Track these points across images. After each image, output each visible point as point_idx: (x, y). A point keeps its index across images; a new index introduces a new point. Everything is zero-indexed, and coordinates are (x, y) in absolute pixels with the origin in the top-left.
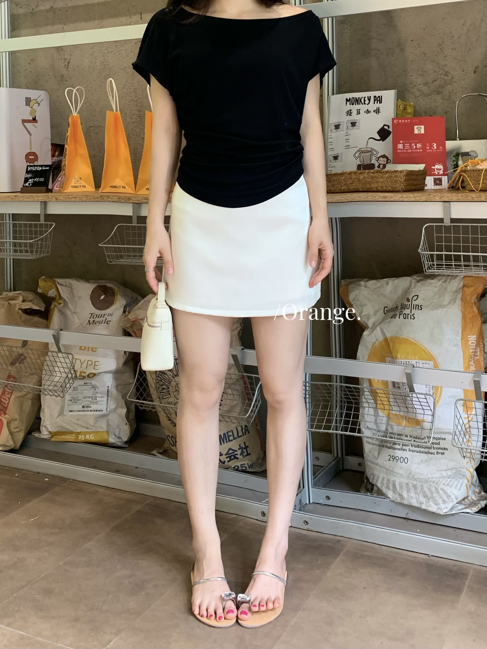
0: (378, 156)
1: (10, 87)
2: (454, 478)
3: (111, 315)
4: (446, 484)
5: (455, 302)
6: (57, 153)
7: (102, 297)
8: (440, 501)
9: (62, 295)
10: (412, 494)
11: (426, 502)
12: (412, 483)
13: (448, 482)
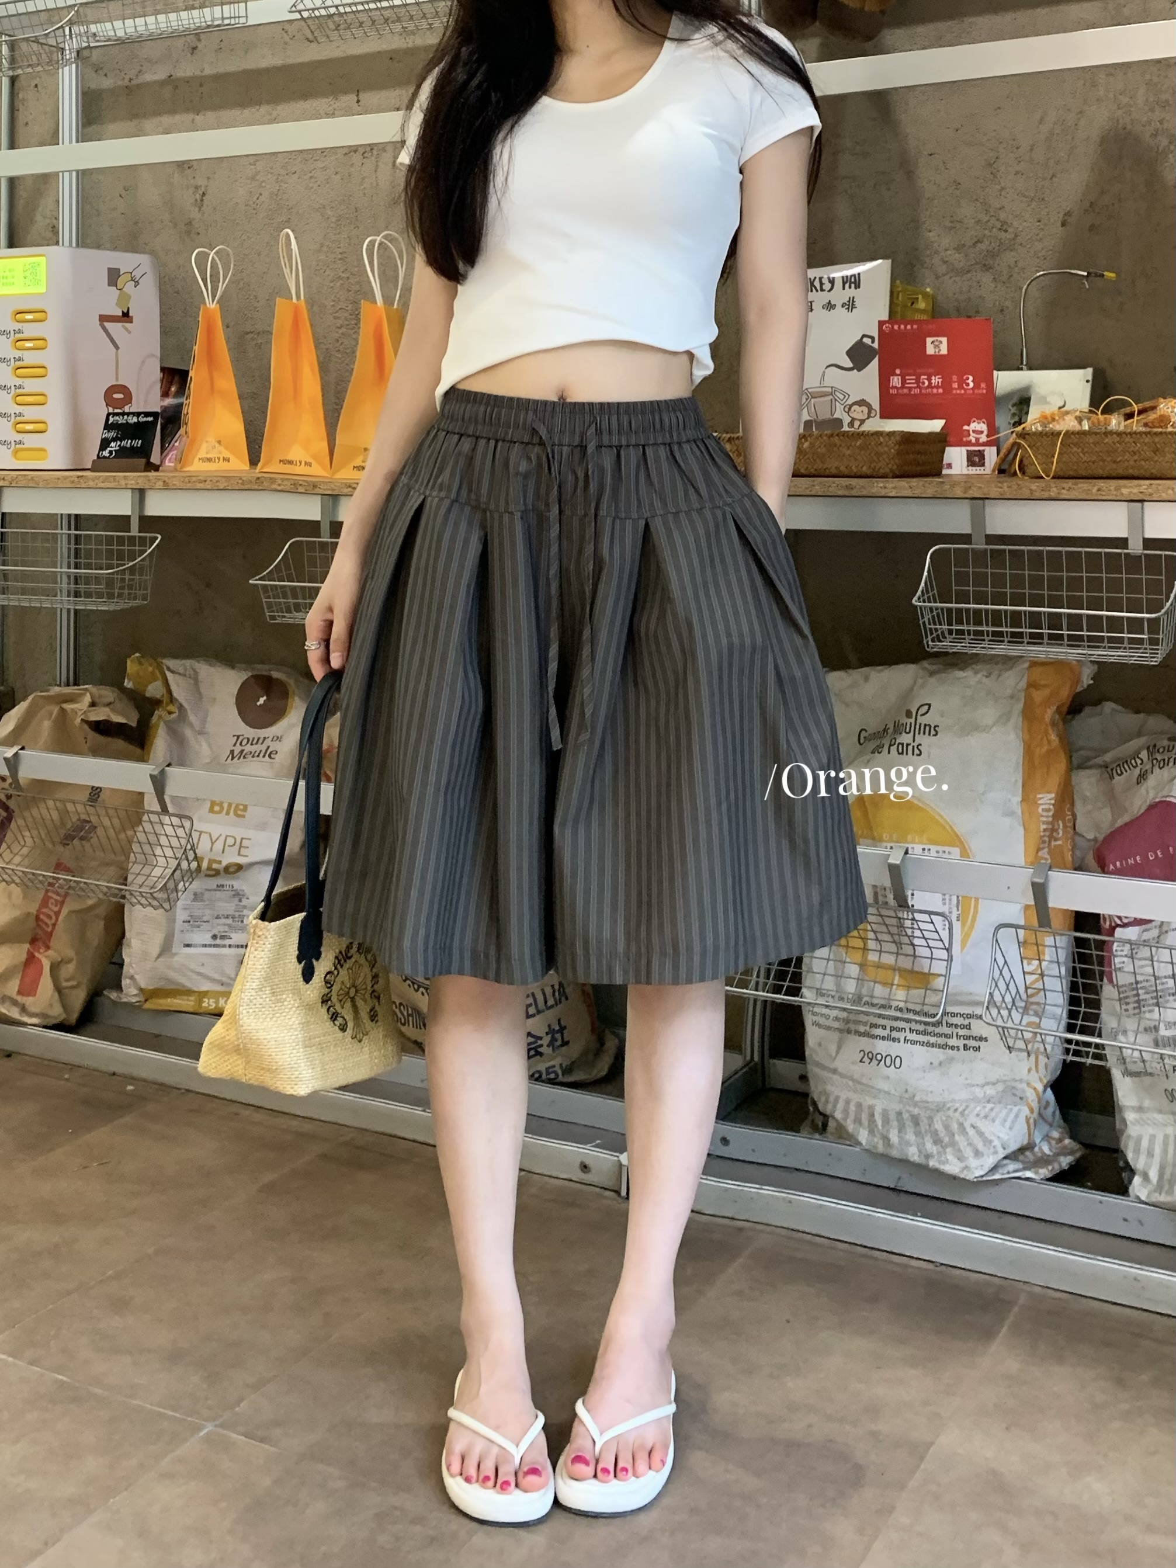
0: (850, 402)
1: (78, 245)
2: (1000, 1102)
3: (278, 739)
4: (982, 1115)
5: (1008, 720)
6: (173, 389)
7: (262, 701)
8: (968, 1152)
9: (175, 695)
10: (910, 1136)
11: (939, 1153)
12: (908, 1111)
13: (987, 1109)
